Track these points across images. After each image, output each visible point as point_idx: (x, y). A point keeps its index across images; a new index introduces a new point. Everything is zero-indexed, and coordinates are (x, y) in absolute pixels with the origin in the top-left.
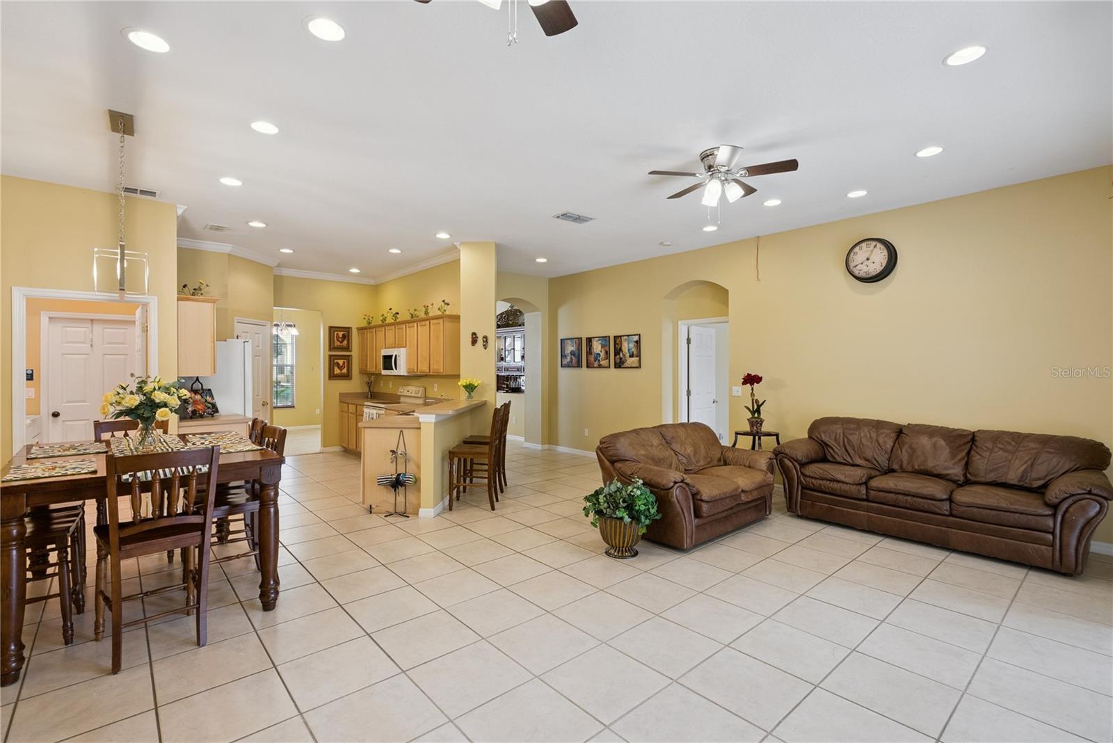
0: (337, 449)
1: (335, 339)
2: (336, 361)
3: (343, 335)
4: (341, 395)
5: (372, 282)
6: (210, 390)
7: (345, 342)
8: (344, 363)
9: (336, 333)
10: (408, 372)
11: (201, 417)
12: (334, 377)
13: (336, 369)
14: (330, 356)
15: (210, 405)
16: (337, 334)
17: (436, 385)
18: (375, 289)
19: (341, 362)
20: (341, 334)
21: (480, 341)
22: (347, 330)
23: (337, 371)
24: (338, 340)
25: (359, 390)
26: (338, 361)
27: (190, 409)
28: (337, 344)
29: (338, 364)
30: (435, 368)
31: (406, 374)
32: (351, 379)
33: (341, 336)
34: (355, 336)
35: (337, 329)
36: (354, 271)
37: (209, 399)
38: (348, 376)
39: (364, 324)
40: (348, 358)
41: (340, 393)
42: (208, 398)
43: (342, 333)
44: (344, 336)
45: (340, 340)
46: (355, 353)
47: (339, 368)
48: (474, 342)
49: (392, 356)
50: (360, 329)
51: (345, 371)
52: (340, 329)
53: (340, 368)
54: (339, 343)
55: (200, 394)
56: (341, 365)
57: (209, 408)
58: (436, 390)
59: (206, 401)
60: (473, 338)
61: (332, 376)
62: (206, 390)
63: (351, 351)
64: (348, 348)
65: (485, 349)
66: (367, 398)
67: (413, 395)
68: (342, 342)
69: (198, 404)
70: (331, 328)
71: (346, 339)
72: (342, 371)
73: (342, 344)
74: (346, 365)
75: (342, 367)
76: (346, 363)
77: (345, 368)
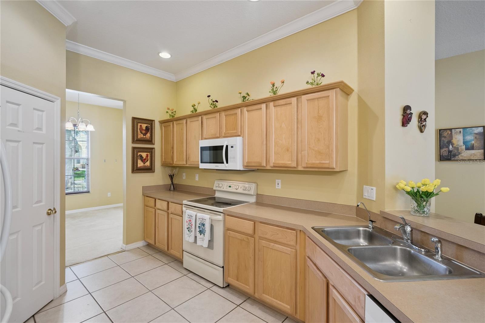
0: (141, 244)
1: (139, 130)
2: (139, 154)
3: (146, 127)
4: (144, 188)
5: (173, 79)
7: (148, 135)
8: (147, 155)
9: (139, 124)
12: (137, 169)
14: (134, 148)
16: (141, 126)
17: (278, 181)
19: (144, 155)
20: (144, 126)
21: (414, 121)
22: (150, 122)
23: (140, 164)
24: (142, 133)
25: (161, 183)
26: (142, 154)
28: (140, 136)
29: (141, 156)
32: (153, 172)
33: (144, 128)
34: (157, 128)
35: (140, 121)
36: (165, 55)
38: (150, 169)
39: (167, 117)
40: (151, 151)
41: (143, 186)
44: (147, 129)
45: (144, 132)
46: (157, 145)
47: (142, 161)
49: (223, 146)
50: (162, 122)
51: (148, 164)
52: (143, 121)
53: (144, 161)
54: (142, 136)
56: (144, 158)
61: (135, 169)
63: (154, 144)
64: (150, 141)
65: (422, 131)
66: (170, 190)
68: (145, 134)
70: (134, 119)
71: (149, 132)
72: (145, 163)
73: (145, 137)
74: (149, 158)
75: (145, 159)
76: (149, 156)
77: (148, 160)
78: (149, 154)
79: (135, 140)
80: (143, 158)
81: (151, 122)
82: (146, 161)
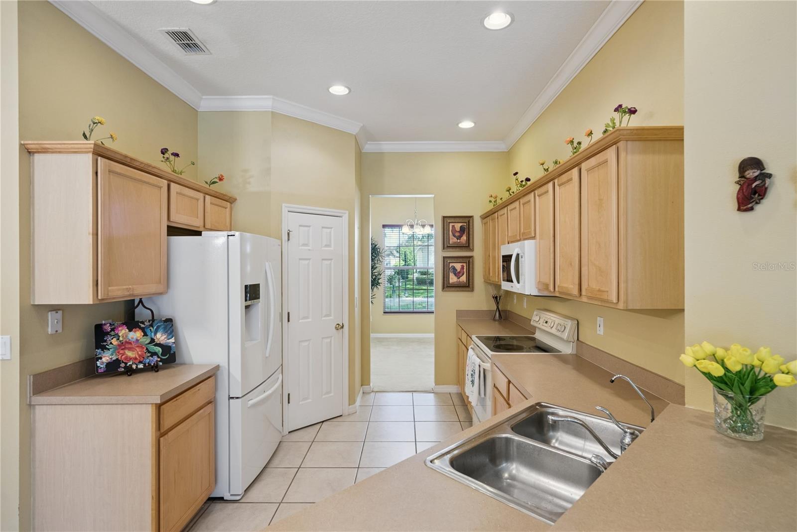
0: (454, 389)
1: (451, 233)
2: (451, 265)
3: (461, 227)
4: (461, 314)
5: (502, 147)
6: (169, 321)
7: (464, 238)
8: (463, 267)
9: (451, 225)
10: (539, 290)
11: (130, 372)
12: (447, 287)
13: (452, 276)
14: (445, 257)
15: (159, 350)
16: (453, 226)
17: (600, 320)
18: (508, 156)
19: (458, 266)
20: (458, 226)
22: (466, 220)
23: (453, 279)
24: (454, 236)
25: (484, 307)
26: (455, 264)
27: (104, 360)
28: (453, 240)
29: (454, 268)
30: (595, 286)
31: (535, 292)
32: (472, 290)
33: (458, 229)
34: (478, 227)
35: (453, 220)
36: (467, 125)
37: (161, 337)
38: (468, 286)
39: (490, 207)
40: (469, 261)
41: (457, 310)
42: (159, 335)
43: (461, 224)
44: (462, 230)
45: (457, 234)
46: (478, 253)
47: (455, 275)
49: (511, 256)
50: (485, 217)
51: (464, 278)
52: (458, 220)
53: (458, 274)
54: (455, 240)
55: (143, 330)
56: (459, 270)
57: (154, 354)
58: (601, 331)
59: (152, 341)
62: (161, 321)
63: (472, 250)
64: (468, 246)
66: (494, 320)
67: (554, 331)
68: (459, 238)
69: (130, 349)
70: (444, 217)
71: (465, 233)
72: (459, 278)
73: (459, 241)
74: (465, 270)
75: (459, 272)
76: (465, 268)
77: (463, 274)
78: (465, 265)
79: (446, 246)
80: (457, 270)
81: (468, 219)
82: (460, 275)
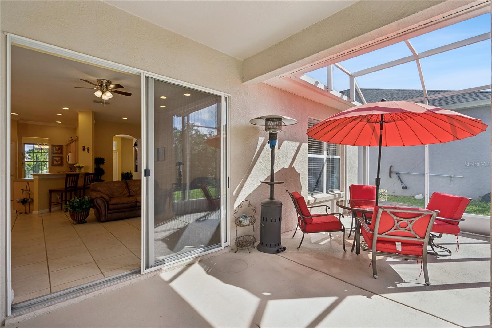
1: (55, 150)
2: (55, 159)
3: (59, 148)
7: (60, 151)
9: (55, 147)
13: (55, 162)
14: (52, 156)
16: (56, 148)
19: (57, 159)
20: (57, 148)
21: (86, 150)
23: (55, 163)
24: (56, 150)
34: (65, 148)
36: (59, 122)
38: (61, 165)
39: (68, 142)
43: (58, 147)
44: (59, 149)
46: (65, 155)
48: (84, 150)
50: (67, 145)
51: (59, 163)
53: (57, 161)
54: (56, 152)
60: (83, 148)
61: (53, 165)
63: (63, 154)
64: (61, 153)
65: (88, 152)
70: (52, 145)
73: (58, 152)
77: (59, 161)
78: (60, 159)
79: (53, 153)
81: (61, 146)
